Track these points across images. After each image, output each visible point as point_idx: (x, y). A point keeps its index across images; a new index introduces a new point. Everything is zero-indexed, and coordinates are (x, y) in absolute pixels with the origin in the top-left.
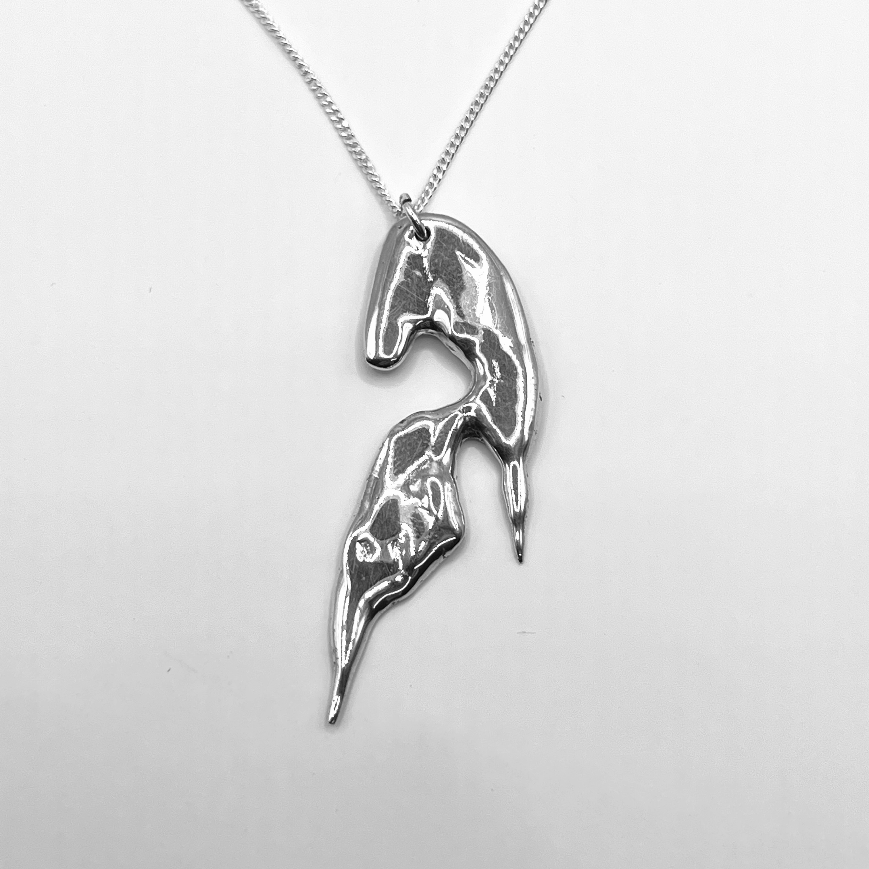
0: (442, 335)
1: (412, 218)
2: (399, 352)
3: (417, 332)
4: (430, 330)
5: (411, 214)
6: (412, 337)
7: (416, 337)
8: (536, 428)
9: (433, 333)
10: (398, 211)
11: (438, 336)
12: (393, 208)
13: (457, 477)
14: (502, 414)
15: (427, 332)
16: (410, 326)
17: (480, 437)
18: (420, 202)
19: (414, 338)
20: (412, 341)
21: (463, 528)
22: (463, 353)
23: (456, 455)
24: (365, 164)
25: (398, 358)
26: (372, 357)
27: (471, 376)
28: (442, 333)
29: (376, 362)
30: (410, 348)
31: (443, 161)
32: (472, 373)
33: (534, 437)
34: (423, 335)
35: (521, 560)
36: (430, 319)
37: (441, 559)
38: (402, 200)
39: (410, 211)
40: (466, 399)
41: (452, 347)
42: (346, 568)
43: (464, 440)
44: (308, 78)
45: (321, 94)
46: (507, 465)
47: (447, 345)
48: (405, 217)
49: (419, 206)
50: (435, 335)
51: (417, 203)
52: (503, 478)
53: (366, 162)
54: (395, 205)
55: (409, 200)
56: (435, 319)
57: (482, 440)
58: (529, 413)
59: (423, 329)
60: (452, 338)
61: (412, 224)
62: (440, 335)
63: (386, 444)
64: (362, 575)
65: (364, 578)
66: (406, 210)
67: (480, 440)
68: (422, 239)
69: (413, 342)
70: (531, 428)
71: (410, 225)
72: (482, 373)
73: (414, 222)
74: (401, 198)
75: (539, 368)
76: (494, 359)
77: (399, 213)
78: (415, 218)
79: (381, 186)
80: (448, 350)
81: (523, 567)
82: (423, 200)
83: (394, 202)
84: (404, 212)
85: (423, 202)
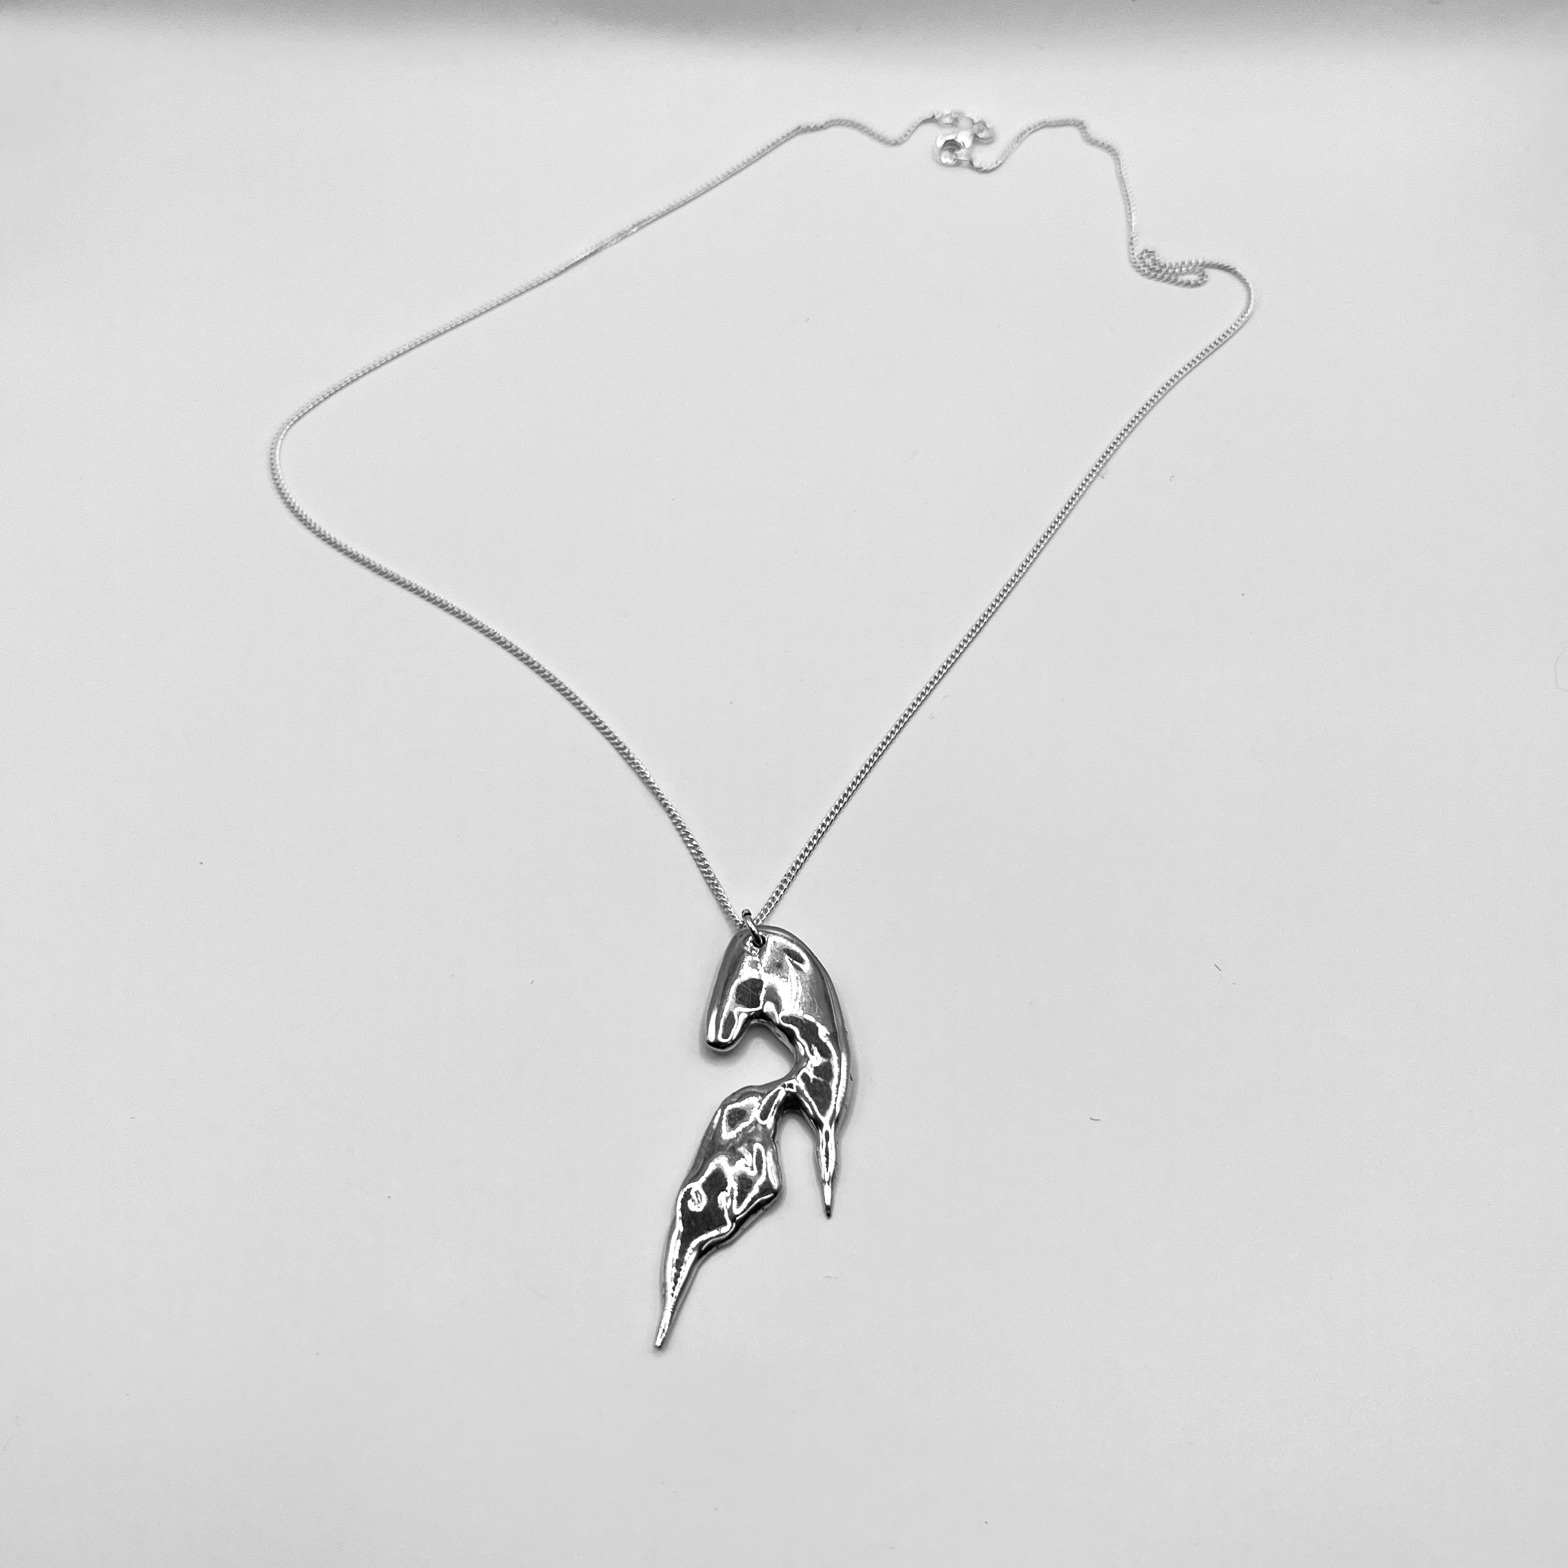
0: (771, 1025)
1: (751, 929)
2: (734, 1038)
3: (750, 1021)
4: (762, 1020)
5: (750, 926)
6: (745, 1025)
7: (750, 1025)
8: (847, 1103)
9: (763, 1022)
10: (740, 924)
11: (768, 1026)
12: (736, 922)
13: (777, 1141)
14: (818, 1089)
15: (758, 1021)
16: (746, 1016)
17: (799, 1109)
18: (759, 917)
19: (748, 1025)
20: (746, 1028)
21: (780, 1187)
22: (786, 1036)
23: (778, 1123)
24: (716, 887)
25: (733, 1042)
26: (712, 1040)
27: (794, 1058)
28: (771, 1023)
29: (716, 1044)
30: (744, 1034)
31: (781, 887)
32: (795, 1056)
33: (844, 1111)
34: (755, 1024)
35: (829, 1215)
36: (761, 1011)
37: (761, 1212)
38: (743, 914)
39: (750, 923)
40: (788, 1077)
41: (779, 1033)
42: (679, 1214)
43: (785, 1112)
44: (676, 820)
45: (685, 832)
46: (820, 1131)
47: (775, 1032)
48: (746, 928)
49: (758, 921)
50: (765, 1024)
51: (757, 918)
52: (817, 1143)
53: (717, 886)
54: (738, 920)
55: (749, 914)
56: (765, 1011)
57: (801, 1112)
58: (842, 1090)
59: (755, 1018)
60: (780, 1027)
61: (752, 934)
62: (769, 1024)
63: (720, 1111)
64: (692, 1221)
65: (693, 1223)
66: (747, 923)
67: (798, 1111)
68: (759, 945)
69: (746, 1030)
70: (843, 1103)
71: (749, 936)
72: (803, 1053)
73: (753, 932)
74: (743, 912)
75: (851, 1053)
76: (813, 1043)
77: (741, 926)
78: (754, 929)
79: (727, 905)
80: (775, 1037)
81: (829, 1221)
82: (762, 916)
83: (737, 917)
84: (745, 924)
85: (761, 918)
